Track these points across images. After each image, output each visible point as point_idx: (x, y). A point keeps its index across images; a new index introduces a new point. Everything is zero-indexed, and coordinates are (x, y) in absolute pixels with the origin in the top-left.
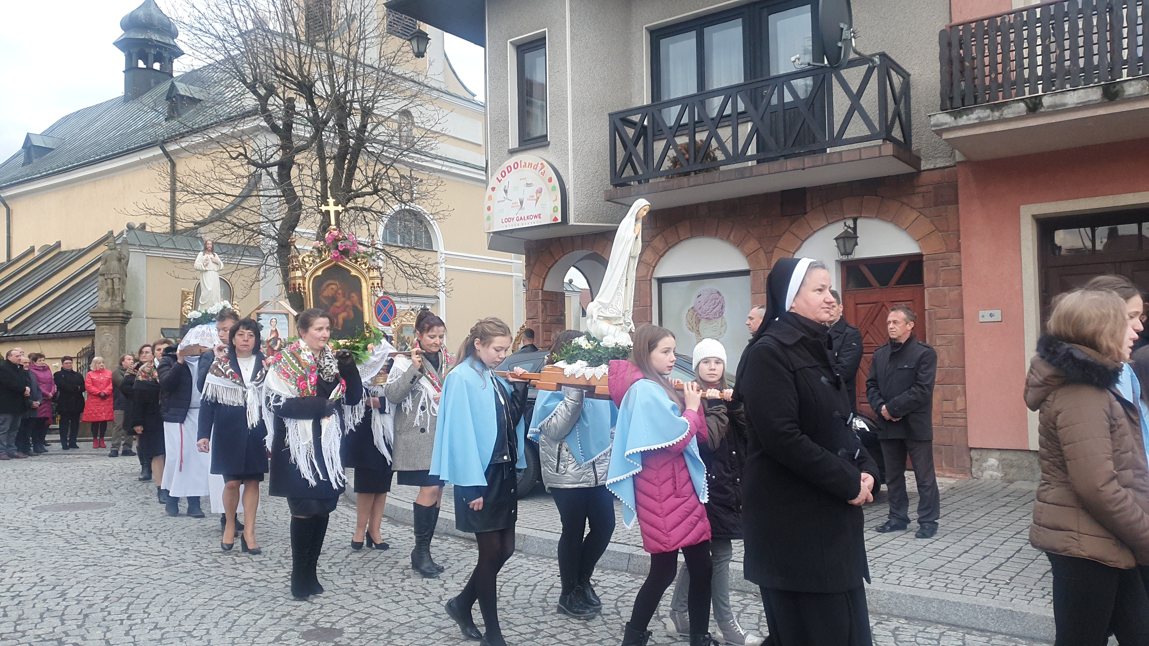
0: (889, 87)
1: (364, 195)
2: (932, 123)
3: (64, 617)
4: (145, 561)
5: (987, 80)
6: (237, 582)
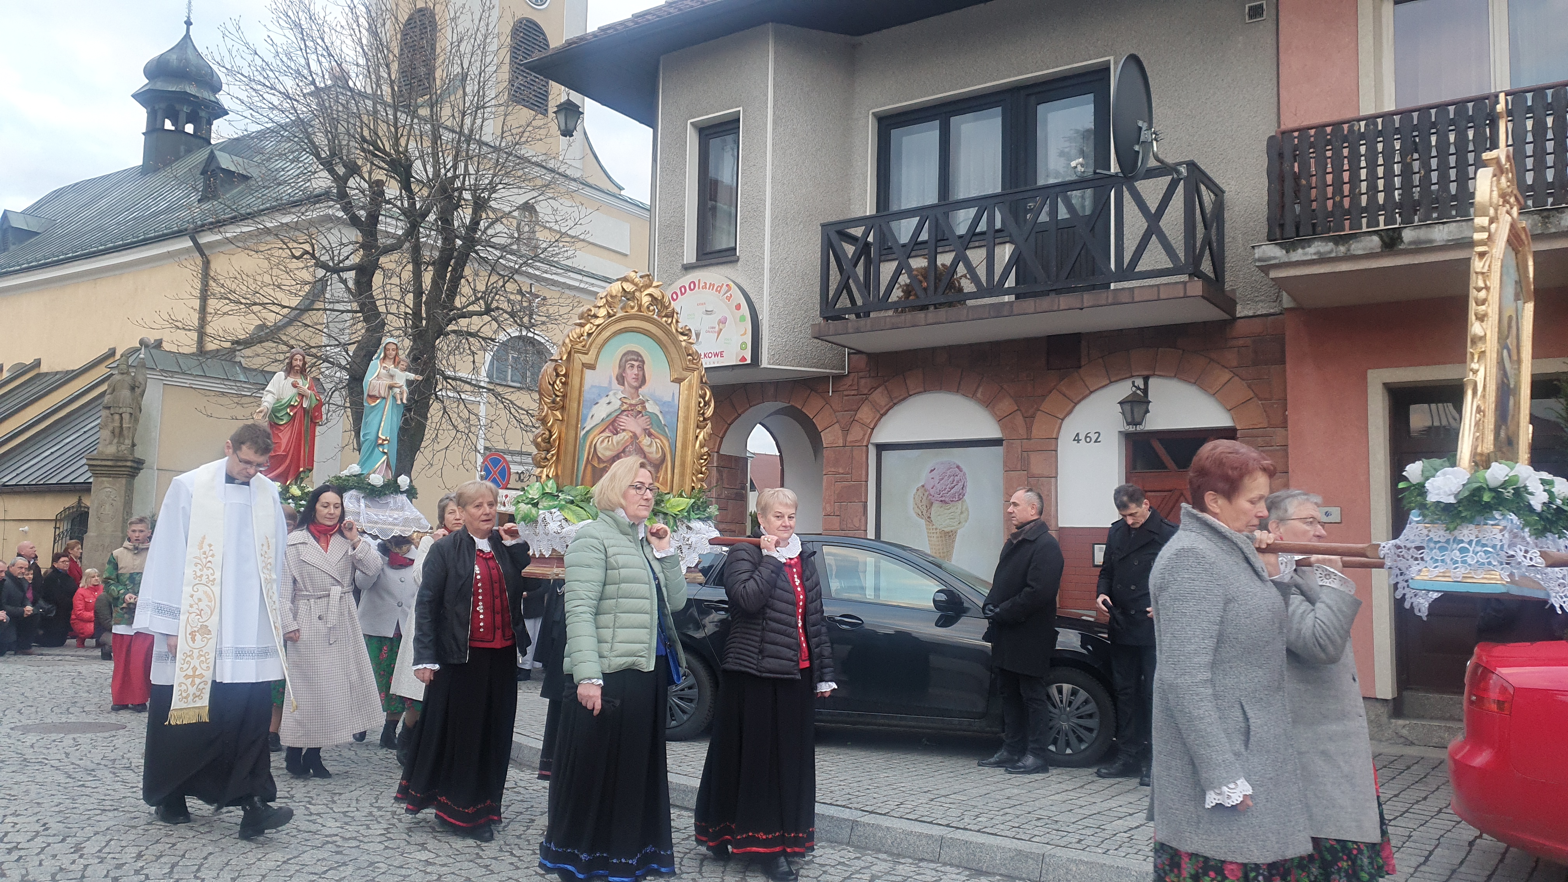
0: (1198, 206)
1: (471, 315)
2: (1257, 256)
5: (1330, 203)
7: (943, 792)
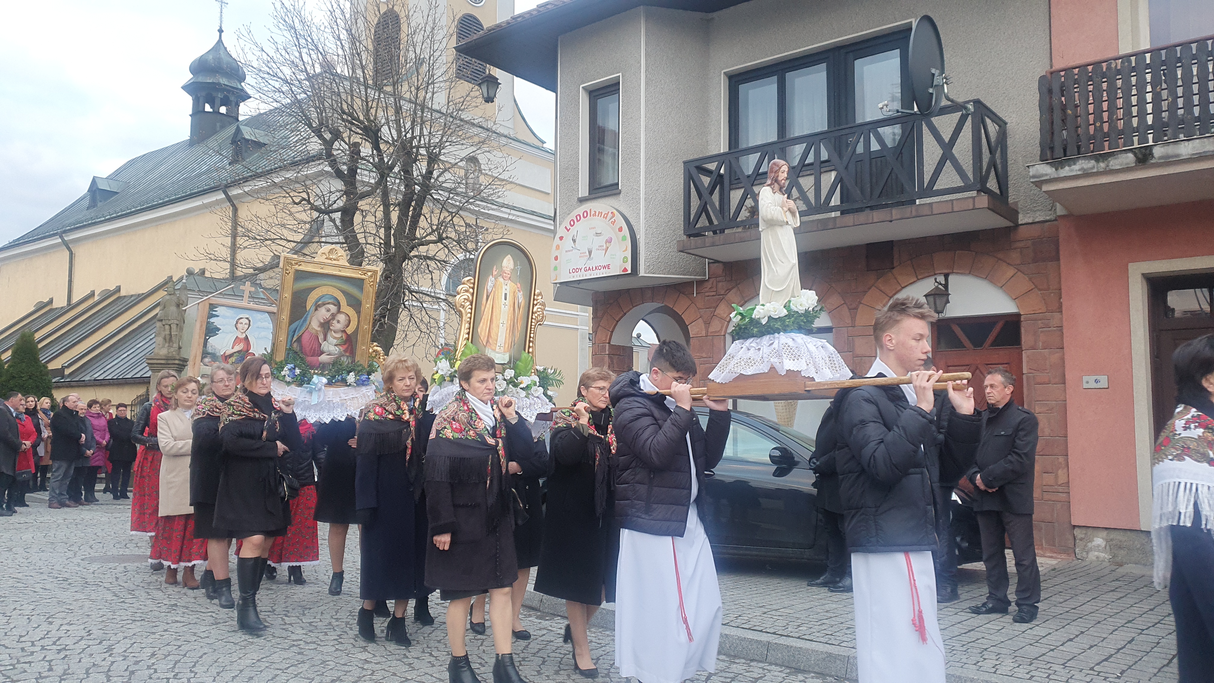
0: (983, 136)
1: (428, 243)
2: (1031, 174)
3: (110, 673)
4: (193, 618)
5: (1092, 129)
6: (286, 644)
7: (775, 607)
